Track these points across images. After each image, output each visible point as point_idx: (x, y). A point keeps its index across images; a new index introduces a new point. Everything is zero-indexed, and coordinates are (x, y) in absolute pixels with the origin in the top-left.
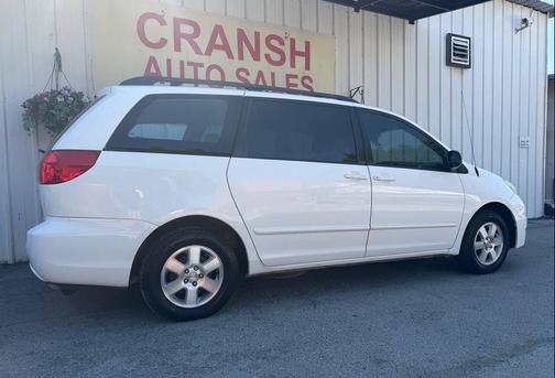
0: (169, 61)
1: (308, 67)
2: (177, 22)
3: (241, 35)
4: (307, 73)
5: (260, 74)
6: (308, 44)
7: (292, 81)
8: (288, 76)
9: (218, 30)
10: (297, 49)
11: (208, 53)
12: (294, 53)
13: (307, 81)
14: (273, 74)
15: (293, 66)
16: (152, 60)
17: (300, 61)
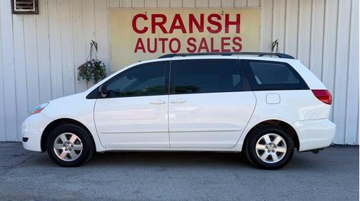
0: (148, 40)
1: (238, 31)
2: (154, 16)
3: (192, 18)
4: (238, 35)
5: (204, 40)
6: (238, 16)
7: (225, 41)
8: (223, 39)
9: (178, 17)
10: (230, 20)
11: (171, 31)
12: (228, 23)
13: (237, 41)
14: (212, 39)
15: (227, 31)
16: (140, 40)
17: (232, 28)
